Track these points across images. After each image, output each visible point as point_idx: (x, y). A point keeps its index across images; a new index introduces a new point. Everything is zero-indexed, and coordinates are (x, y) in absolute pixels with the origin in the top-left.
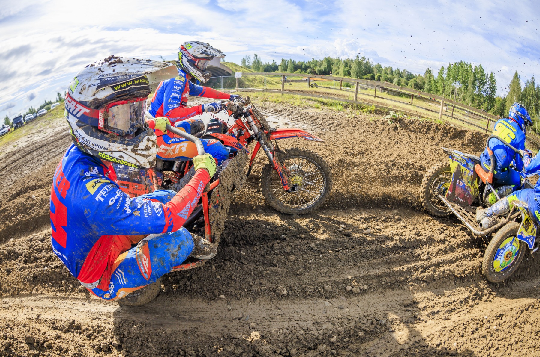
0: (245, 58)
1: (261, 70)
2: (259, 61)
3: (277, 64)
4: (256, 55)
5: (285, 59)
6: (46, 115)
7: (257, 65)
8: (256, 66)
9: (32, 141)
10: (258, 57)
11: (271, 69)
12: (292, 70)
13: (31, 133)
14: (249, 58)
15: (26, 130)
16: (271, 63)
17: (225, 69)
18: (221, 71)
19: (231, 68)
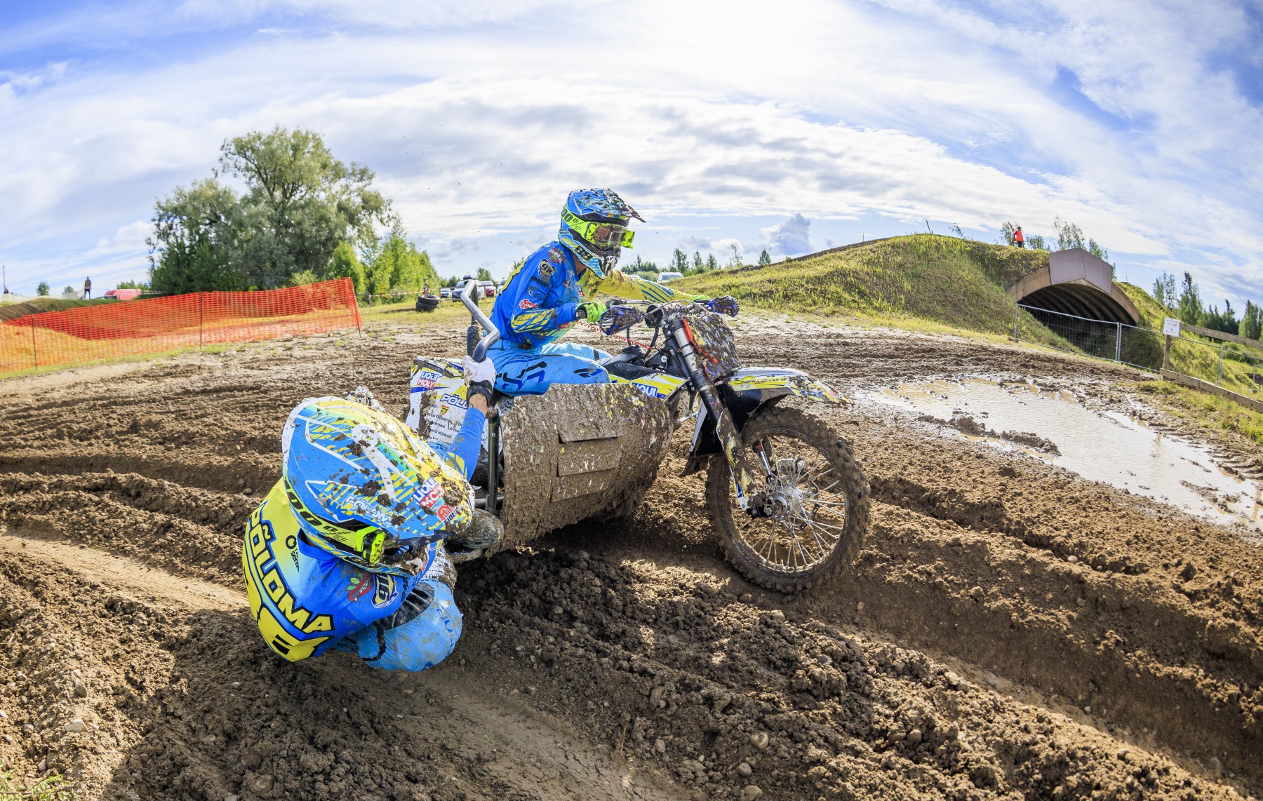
0: (1162, 281)
2: (1194, 298)
3: (1236, 316)
4: (1189, 278)
7: (1191, 310)
8: (1188, 312)
10: (1193, 285)
14: (1172, 283)
16: (1222, 310)
17: (1122, 302)
18: (1113, 306)
19: (1136, 304)
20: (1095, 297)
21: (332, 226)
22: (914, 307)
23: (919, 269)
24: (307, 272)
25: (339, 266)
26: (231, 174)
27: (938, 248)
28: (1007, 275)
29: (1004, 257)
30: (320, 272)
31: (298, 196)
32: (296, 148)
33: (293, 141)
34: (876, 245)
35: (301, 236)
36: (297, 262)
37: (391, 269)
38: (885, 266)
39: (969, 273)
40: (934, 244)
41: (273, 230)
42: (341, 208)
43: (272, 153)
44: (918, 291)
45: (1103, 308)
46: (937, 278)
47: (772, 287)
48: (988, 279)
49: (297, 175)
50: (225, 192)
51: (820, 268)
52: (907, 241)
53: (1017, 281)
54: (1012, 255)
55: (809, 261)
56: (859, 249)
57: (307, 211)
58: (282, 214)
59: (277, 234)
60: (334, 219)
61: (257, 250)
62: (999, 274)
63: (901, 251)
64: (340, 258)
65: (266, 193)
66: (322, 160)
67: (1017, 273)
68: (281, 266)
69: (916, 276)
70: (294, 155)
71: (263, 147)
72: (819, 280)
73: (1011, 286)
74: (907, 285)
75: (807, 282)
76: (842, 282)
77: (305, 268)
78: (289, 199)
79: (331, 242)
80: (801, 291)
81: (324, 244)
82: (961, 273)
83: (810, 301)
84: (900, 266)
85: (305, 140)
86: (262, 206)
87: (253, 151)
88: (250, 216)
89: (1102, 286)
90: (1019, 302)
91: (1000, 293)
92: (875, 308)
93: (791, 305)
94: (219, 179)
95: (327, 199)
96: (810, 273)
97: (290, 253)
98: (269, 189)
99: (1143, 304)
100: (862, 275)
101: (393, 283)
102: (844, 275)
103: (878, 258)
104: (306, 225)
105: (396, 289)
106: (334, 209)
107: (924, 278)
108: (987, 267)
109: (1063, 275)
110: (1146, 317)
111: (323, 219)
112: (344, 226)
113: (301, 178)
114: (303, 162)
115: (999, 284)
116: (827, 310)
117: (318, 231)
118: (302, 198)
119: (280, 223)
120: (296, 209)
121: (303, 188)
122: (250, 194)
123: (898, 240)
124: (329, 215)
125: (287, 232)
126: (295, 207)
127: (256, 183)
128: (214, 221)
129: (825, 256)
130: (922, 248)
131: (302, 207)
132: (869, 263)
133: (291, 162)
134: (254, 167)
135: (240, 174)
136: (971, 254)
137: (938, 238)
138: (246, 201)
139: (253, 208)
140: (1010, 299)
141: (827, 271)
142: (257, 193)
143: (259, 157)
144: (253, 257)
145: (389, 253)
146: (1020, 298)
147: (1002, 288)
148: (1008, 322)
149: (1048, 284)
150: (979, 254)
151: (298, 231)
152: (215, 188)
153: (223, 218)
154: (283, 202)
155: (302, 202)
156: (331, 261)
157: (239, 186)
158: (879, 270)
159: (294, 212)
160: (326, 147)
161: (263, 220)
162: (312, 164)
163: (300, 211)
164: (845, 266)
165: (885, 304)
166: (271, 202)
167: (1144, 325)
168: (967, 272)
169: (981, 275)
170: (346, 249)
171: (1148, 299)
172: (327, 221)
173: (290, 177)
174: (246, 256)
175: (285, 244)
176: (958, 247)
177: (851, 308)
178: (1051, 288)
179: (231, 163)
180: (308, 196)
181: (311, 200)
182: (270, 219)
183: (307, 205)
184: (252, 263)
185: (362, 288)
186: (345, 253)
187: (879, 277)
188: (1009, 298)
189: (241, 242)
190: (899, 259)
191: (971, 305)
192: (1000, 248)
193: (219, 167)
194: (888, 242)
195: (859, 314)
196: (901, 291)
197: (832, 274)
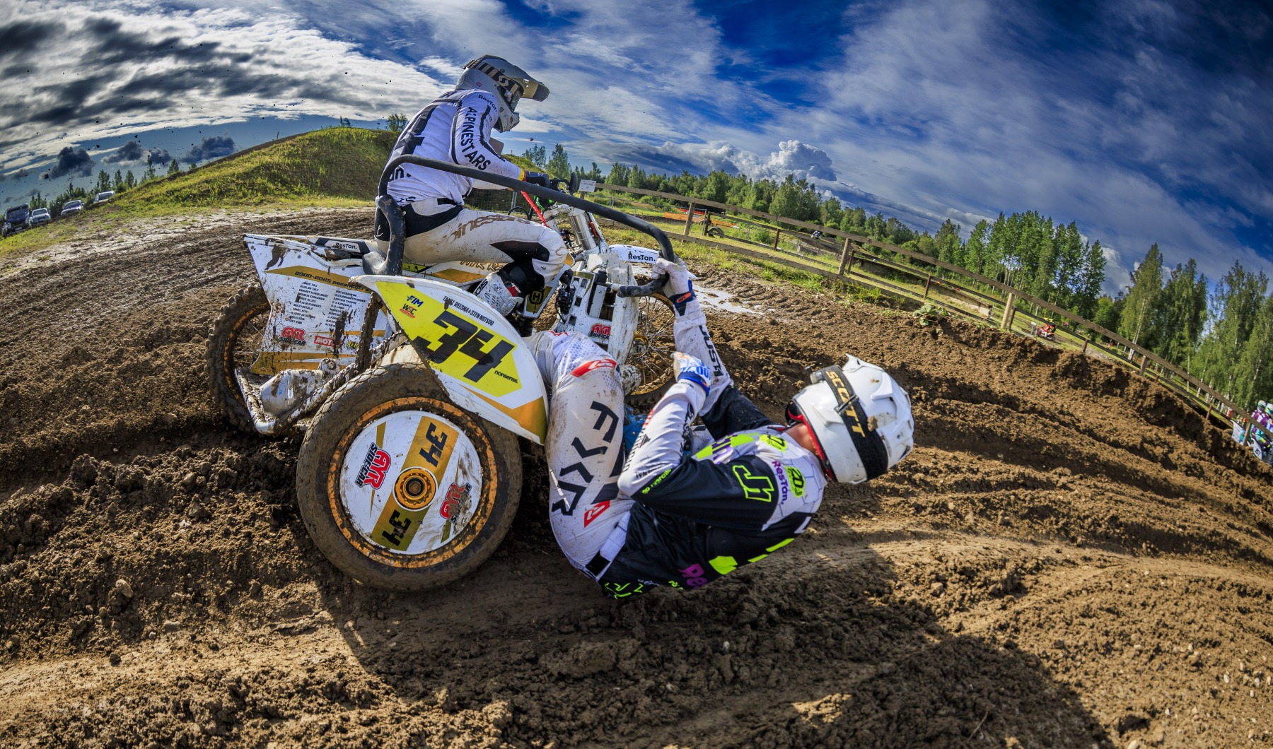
10: (563, 152)
16: (589, 170)
22: (329, 189)
23: (332, 156)
27: (349, 138)
34: (296, 139)
38: (303, 157)
44: (331, 175)
46: (347, 163)
47: (209, 186)
51: (248, 165)
55: (237, 159)
63: (317, 143)
69: (330, 162)
72: (247, 175)
74: (322, 171)
75: (237, 178)
76: (266, 175)
80: (233, 187)
82: (367, 156)
83: (241, 194)
84: (316, 155)
92: (295, 193)
93: (225, 200)
96: (241, 170)
100: (283, 167)
102: (268, 169)
103: (297, 150)
107: (336, 164)
116: (256, 200)
129: (251, 153)
130: (336, 139)
132: (290, 155)
136: (376, 140)
141: (253, 166)
150: (383, 140)
158: (298, 160)
164: (269, 161)
165: (303, 188)
176: (366, 136)
177: (275, 195)
187: (299, 166)
190: (316, 150)
194: (306, 137)
195: (283, 199)
196: (316, 175)
197: (258, 168)
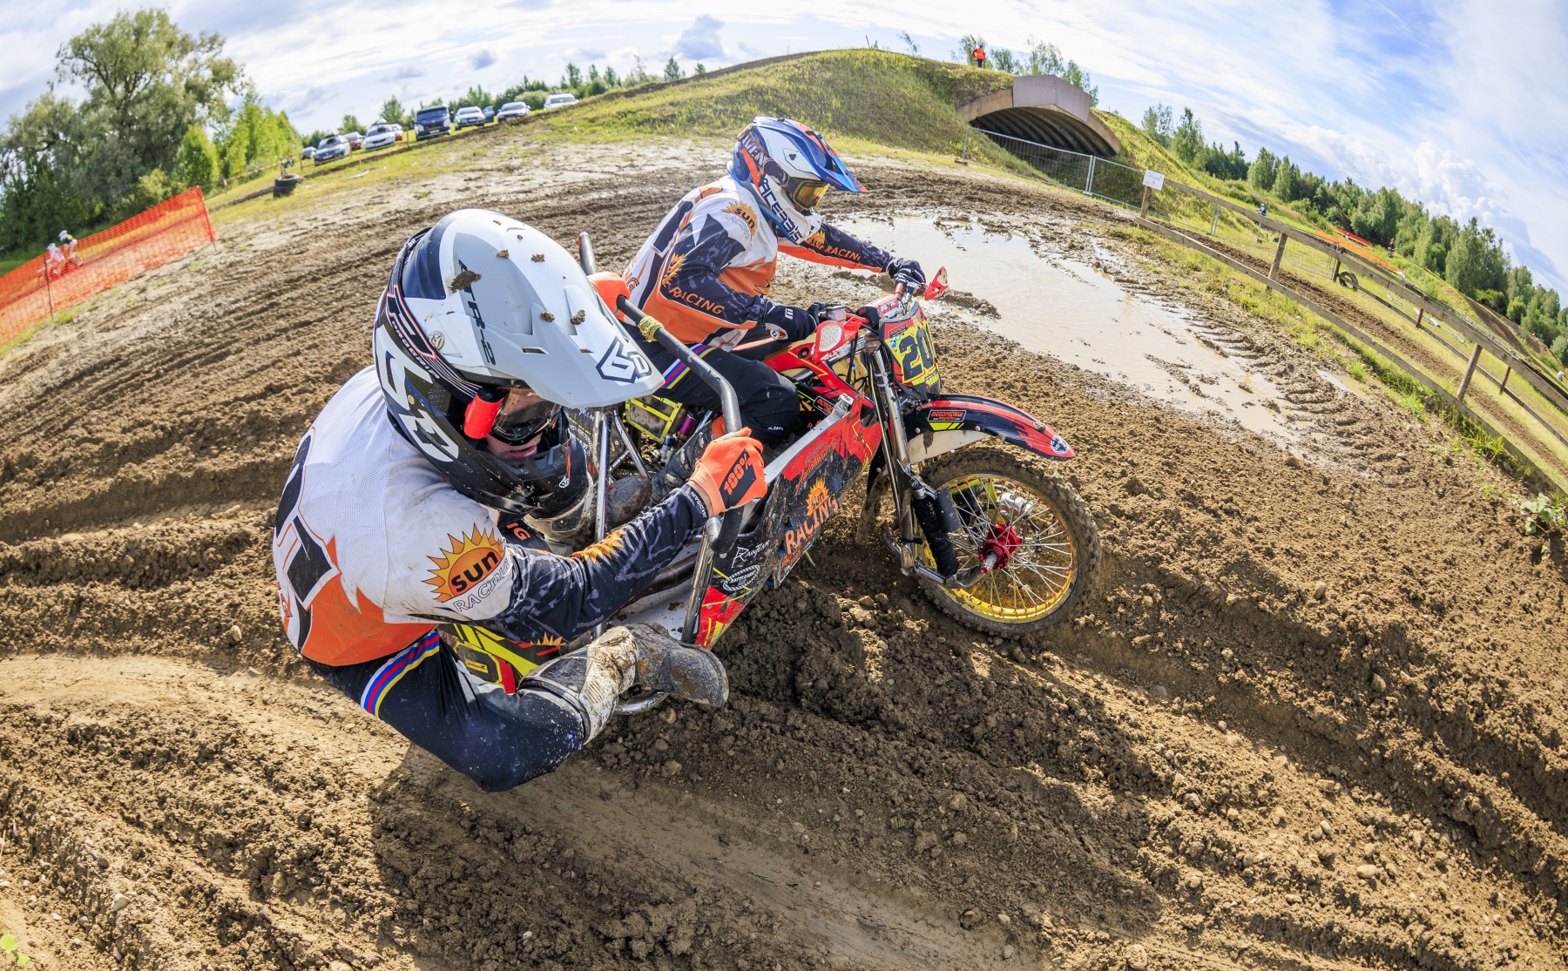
0: (1156, 110)
1: (1197, 160)
2: (1194, 133)
3: (1246, 159)
4: (1189, 114)
5: (1268, 150)
6: (531, 125)
7: (1189, 145)
8: (1186, 145)
9: (480, 192)
10: (1194, 119)
11: (1226, 167)
12: (1284, 192)
13: (477, 167)
14: (1169, 114)
15: (462, 153)
16: (1229, 150)
17: (1100, 131)
18: (1090, 135)
19: (1118, 134)
20: (1068, 123)
21: (179, 110)
22: (845, 126)
23: (852, 85)
24: (156, 171)
25: (189, 155)
26: (68, 81)
27: (877, 64)
28: (959, 94)
29: (958, 76)
30: (168, 168)
31: (142, 84)
32: (139, 32)
33: (135, 25)
34: (802, 60)
35: (148, 130)
36: (143, 163)
37: (247, 143)
38: (811, 82)
39: (913, 90)
40: (873, 60)
41: (116, 133)
42: (189, 87)
43: (113, 44)
44: (849, 109)
45: (1078, 134)
46: (873, 95)
48: (936, 96)
49: (140, 63)
50: (62, 105)
51: (733, 87)
52: (839, 56)
53: (971, 101)
54: (968, 75)
55: (720, 78)
56: (781, 64)
57: (152, 101)
58: (125, 111)
59: (121, 137)
60: (181, 102)
61: (100, 161)
62: (950, 93)
63: (831, 66)
64: (190, 146)
65: (107, 92)
66: (168, 38)
67: (970, 93)
68: (126, 171)
69: (848, 93)
70: (137, 40)
71: (102, 41)
72: (730, 99)
73: (963, 105)
74: (836, 103)
75: (717, 102)
76: (757, 100)
77: (153, 167)
78: (131, 92)
79: (180, 128)
80: (709, 113)
81: (172, 134)
82: (902, 90)
84: (829, 82)
85: (148, 20)
86: (102, 109)
87: (92, 47)
88: (91, 125)
89: (1076, 111)
90: (973, 123)
91: (950, 112)
94: (55, 92)
95: (174, 81)
96: (721, 91)
97: (135, 152)
98: (109, 87)
99: (1128, 135)
100: (782, 93)
101: (249, 157)
102: (761, 94)
103: (803, 74)
104: (151, 118)
105: (253, 164)
106: (181, 91)
107: (857, 95)
108: (936, 85)
109: (1026, 98)
110: (1129, 149)
111: (170, 105)
112: (193, 106)
113: (144, 65)
114: (146, 47)
115: (948, 103)
117: (164, 121)
118: (145, 87)
119: (123, 123)
120: (140, 101)
121: (147, 76)
122: (89, 98)
123: (828, 55)
124: (176, 99)
125: (131, 131)
126: (139, 100)
127: (96, 84)
128: (52, 141)
129: (739, 73)
130: (858, 64)
131: (147, 98)
132: (791, 79)
133: (134, 50)
134: (92, 66)
135: (78, 78)
136: (917, 71)
137: (878, 54)
138: (86, 108)
139: (93, 115)
140: (961, 119)
141: (740, 89)
142: (97, 94)
143: (98, 53)
144: (97, 171)
145: (244, 126)
146: (973, 117)
147: (952, 107)
148: (957, 142)
149: (1008, 106)
150: (929, 74)
151: (143, 127)
152: (51, 103)
153: (61, 135)
154: (125, 98)
155: (146, 91)
156: (180, 150)
157: (76, 93)
158: (803, 87)
159: (138, 106)
160: (172, 22)
161: (104, 125)
162: (157, 45)
163: (144, 104)
164: (762, 83)
166: (111, 103)
167: (1126, 155)
168: (910, 89)
169: (927, 92)
170: (196, 132)
171: (1133, 130)
172: (174, 106)
173: (132, 66)
174: (89, 170)
175: (129, 146)
176: (902, 64)
178: (1014, 109)
179: (68, 69)
180: (152, 83)
181: (155, 87)
182: (112, 121)
183: (151, 93)
184: (96, 179)
185: (216, 172)
186: (195, 138)
187: (802, 94)
188: (960, 117)
189: (83, 158)
190: (829, 75)
191: (913, 123)
192: (953, 67)
193: (55, 77)
194: (818, 57)
196: (828, 108)
197: (746, 93)
